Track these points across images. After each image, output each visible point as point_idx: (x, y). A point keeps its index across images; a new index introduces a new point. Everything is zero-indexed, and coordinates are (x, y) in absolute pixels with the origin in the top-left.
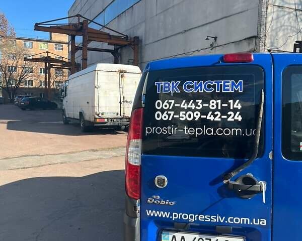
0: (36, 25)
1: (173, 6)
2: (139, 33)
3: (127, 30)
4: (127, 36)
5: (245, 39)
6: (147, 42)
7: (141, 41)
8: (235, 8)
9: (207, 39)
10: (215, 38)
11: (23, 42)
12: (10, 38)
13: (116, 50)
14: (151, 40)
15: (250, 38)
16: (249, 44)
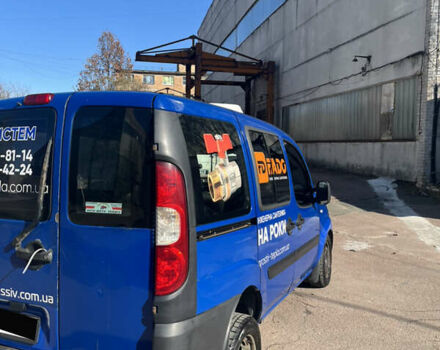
0: (138, 54)
1: (317, 14)
2: (277, 55)
3: (261, 53)
4: (261, 62)
5: (408, 57)
6: (285, 69)
7: (278, 67)
8: (396, 9)
9: (355, 60)
10: (369, 58)
11: (142, 76)
12: (127, 71)
13: (248, 81)
14: (289, 66)
15: (414, 56)
16: (414, 65)
